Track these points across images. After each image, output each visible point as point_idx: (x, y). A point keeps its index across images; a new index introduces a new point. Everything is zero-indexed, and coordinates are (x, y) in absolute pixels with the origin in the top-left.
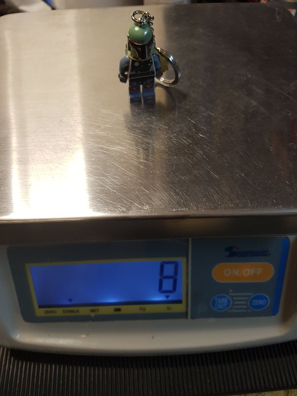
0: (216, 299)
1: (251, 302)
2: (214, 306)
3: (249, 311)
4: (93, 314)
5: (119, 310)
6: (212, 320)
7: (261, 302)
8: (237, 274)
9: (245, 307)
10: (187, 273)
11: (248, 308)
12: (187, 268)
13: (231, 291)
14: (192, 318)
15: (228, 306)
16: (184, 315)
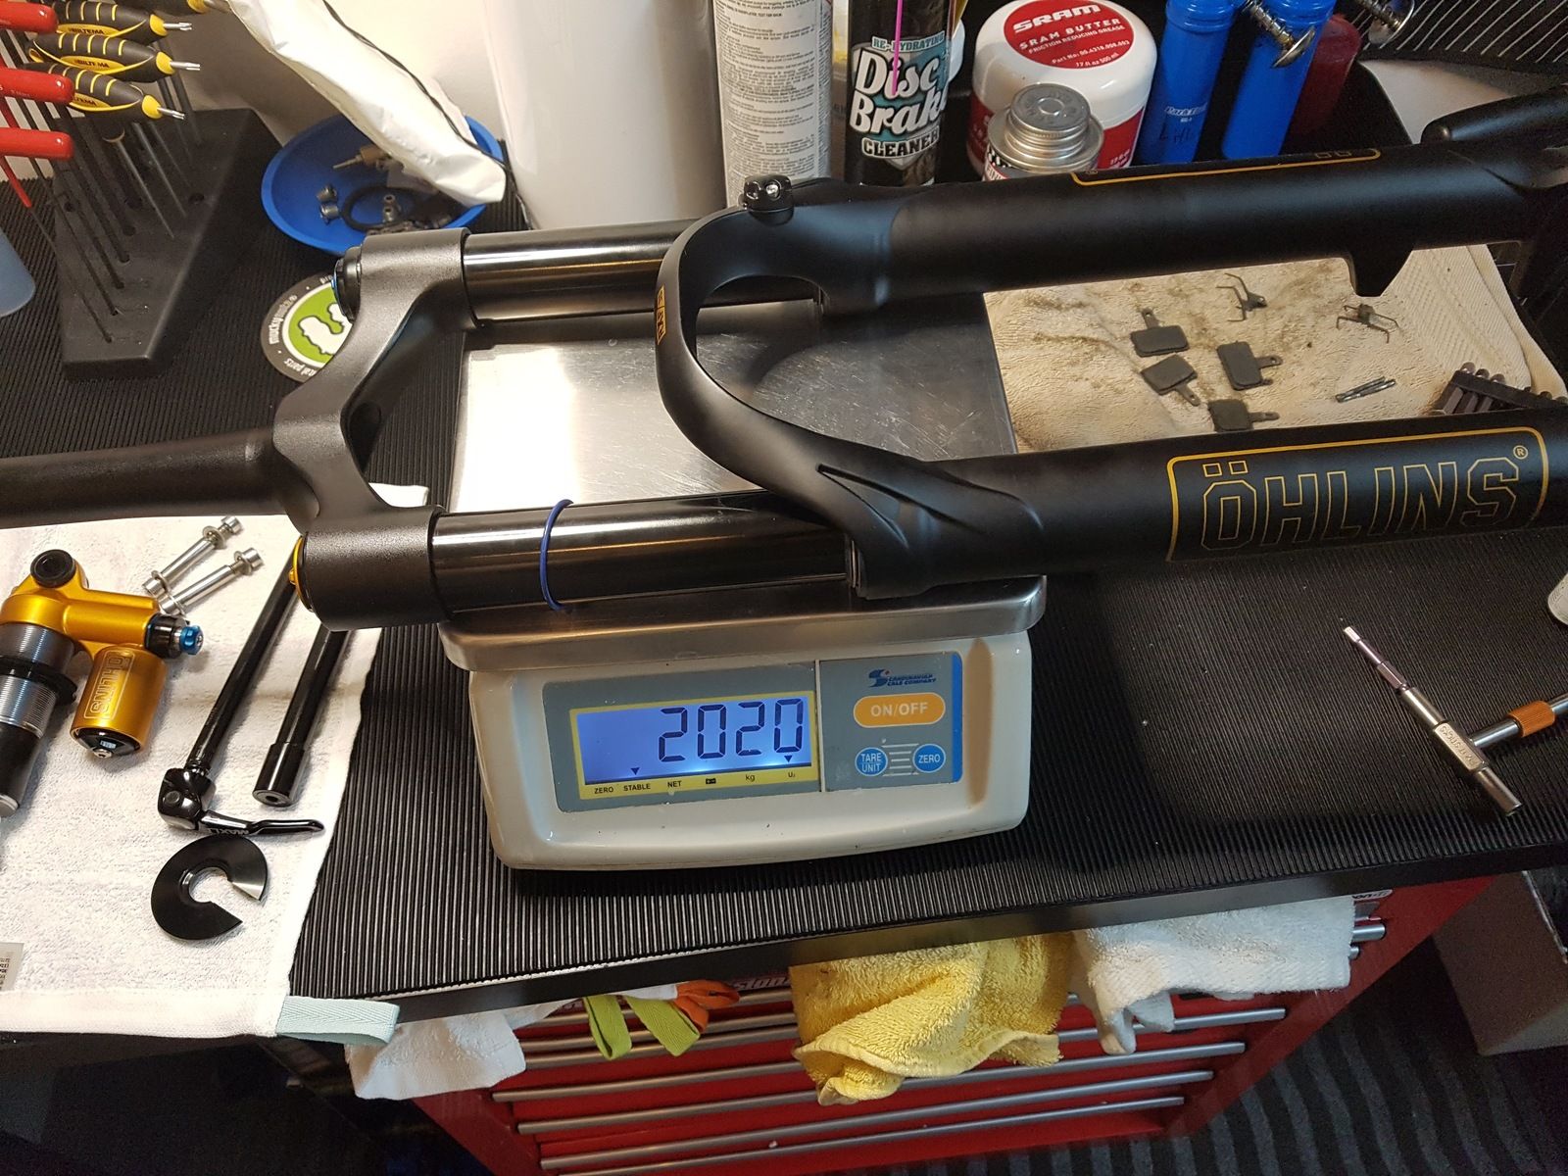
0: (863, 755)
1: (917, 759)
2: (860, 767)
3: (916, 773)
4: (672, 791)
5: (712, 781)
6: (860, 791)
7: (932, 758)
8: (890, 713)
9: (910, 767)
10: (817, 715)
11: (914, 770)
12: (816, 708)
13: (884, 741)
14: (828, 790)
15: (882, 767)
16: (816, 786)
